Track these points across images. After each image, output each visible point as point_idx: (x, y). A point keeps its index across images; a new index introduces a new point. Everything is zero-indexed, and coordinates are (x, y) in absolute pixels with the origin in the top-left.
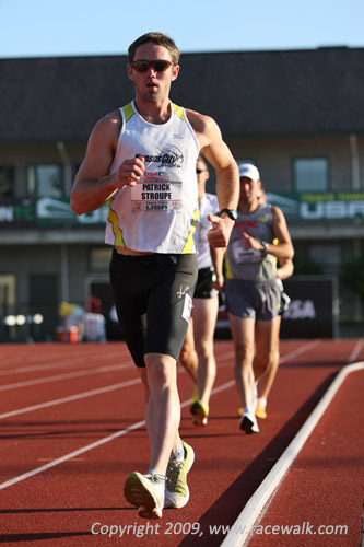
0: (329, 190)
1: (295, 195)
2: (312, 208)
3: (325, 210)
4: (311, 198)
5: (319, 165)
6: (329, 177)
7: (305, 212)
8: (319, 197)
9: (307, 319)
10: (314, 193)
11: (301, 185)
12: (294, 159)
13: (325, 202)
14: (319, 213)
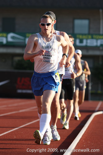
0: (89, 34)
2: (81, 41)
3: (87, 43)
4: (81, 37)
5: (86, 22)
6: (89, 28)
7: (78, 43)
8: (84, 37)
10: (82, 35)
11: (77, 31)
12: (74, 19)
13: (87, 39)
14: (84, 44)
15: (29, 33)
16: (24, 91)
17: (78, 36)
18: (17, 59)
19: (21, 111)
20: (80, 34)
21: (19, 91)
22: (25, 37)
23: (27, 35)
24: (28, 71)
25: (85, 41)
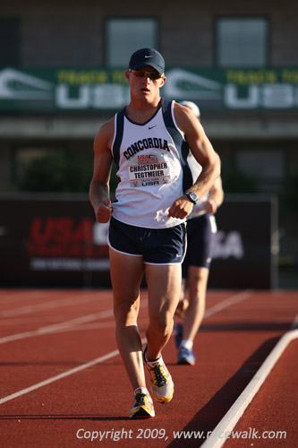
0: (269, 67)
1: (218, 74)
2: (243, 93)
3: (261, 96)
4: (241, 77)
7: (231, 98)
8: (252, 77)
9: (232, 258)
10: (246, 70)
11: (227, 57)
12: (217, 18)
13: (261, 86)
14: (253, 100)
15: (68, 68)
16: (55, 264)
17: (230, 76)
18: (28, 156)
19: (43, 331)
20: (236, 69)
21: (39, 264)
22: (55, 82)
23: (62, 75)
24: (66, 196)
25: (254, 92)
